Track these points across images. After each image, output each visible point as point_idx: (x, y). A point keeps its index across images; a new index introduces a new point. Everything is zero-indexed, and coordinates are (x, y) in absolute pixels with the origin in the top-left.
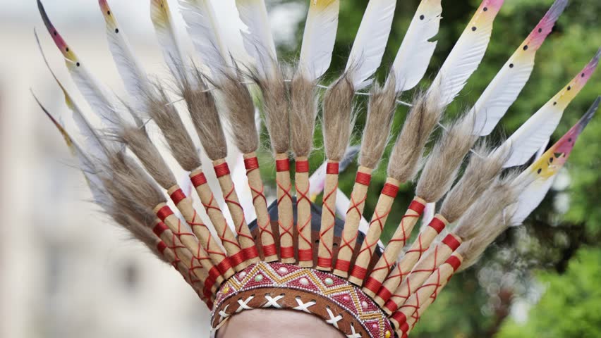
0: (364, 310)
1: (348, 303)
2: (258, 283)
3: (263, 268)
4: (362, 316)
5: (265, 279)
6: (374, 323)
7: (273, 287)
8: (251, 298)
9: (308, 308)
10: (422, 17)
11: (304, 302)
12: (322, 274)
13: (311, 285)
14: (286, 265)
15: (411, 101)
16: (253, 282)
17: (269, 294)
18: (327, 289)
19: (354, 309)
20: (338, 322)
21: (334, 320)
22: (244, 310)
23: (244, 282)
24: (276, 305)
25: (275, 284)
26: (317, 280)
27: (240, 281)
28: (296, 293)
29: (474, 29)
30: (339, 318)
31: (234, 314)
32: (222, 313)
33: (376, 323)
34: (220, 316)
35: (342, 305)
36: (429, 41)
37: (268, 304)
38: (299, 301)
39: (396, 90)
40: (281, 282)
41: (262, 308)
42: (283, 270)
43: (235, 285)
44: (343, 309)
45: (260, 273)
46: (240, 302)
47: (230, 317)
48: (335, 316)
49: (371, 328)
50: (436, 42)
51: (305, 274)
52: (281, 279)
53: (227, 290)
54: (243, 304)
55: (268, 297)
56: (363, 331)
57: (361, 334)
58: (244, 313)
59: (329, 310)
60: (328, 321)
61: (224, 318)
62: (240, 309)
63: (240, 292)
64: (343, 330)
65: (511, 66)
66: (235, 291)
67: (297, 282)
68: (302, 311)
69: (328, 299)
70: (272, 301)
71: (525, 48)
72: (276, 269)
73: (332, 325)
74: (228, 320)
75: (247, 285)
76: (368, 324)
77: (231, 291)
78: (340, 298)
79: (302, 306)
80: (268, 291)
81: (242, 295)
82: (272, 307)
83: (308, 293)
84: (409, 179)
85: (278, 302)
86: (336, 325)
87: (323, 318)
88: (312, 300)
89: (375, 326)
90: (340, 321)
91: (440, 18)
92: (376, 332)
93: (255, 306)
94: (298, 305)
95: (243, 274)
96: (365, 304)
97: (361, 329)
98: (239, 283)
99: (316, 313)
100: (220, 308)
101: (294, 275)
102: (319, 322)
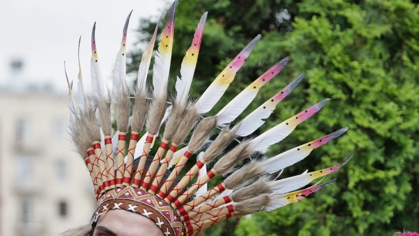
0: (175, 221)
1: (168, 216)
2: (126, 197)
3: (130, 189)
4: (173, 224)
5: (130, 196)
6: (177, 228)
7: (133, 201)
8: (121, 204)
9: (149, 215)
10: (264, 108)
11: (147, 212)
12: (158, 199)
13: (152, 204)
14: (142, 191)
15: (241, 141)
16: (123, 196)
17: (131, 204)
18: (159, 207)
19: (170, 220)
20: (161, 225)
21: (160, 223)
22: (116, 208)
23: (119, 195)
24: (133, 210)
25: (134, 199)
26: (155, 202)
27: (117, 193)
28: (144, 206)
29: (287, 124)
30: (162, 223)
31: (111, 209)
32: (105, 207)
33: (178, 228)
34: (103, 208)
35: (165, 217)
36: (262, 119)
37: (129, 209)
38: (145, 211)
39: (236, 134)
40: (138, 199)
41: (126, 210)
42: (139, 193)
43: (114, 195)
44: (165, 219)
45: (128, 192)
46: (116, 204)
47: (109, 210)
48: (161, 222)
49: (176, 230)
50: (264, 122)
51: (150, 198)
52: (138, 197)
53: (109, 196)
54: (117, 206)
55: (130, 205)
56: (172, 232)
57: (170, 232)
58: (116, 210)
59: (158, 218)
60: (157, 224)
61: (105, 210)
62: (115, 207)
63: (116, 199)
64: (163, 229)
65: (299, 149)
66: (114, 198)
67: (145, 201)
68: (145, 216)
69: (159, 212)
70: (132, 208)
71: (309, 145)
72: (136, 192)
73: (158, 226)
74: (108, 211)
75: (121, 197)
76: (175, 228)
77: (111, 197)
78: (165, 213)
79: (146, 213)
80: (131, 202)
81: (117, 201)
82: (131, 211)
83: (150, 208)
84: (221, 174)
85: (135, 209)
86: (160, 226)
87: (155, 221)
88: (152, 212)
89: (177, 229)
90: (163, 224)
91: (272, 112)
92: (177, 232)
93: (122, 208)
94: (144, 212)
95: (119, 190)
96: (175, 217)
97: (171, 230)
98: (116, 194)
99: (152, 218)
100: (104, 204)
101: (144, 197)
102: (153, 223)
